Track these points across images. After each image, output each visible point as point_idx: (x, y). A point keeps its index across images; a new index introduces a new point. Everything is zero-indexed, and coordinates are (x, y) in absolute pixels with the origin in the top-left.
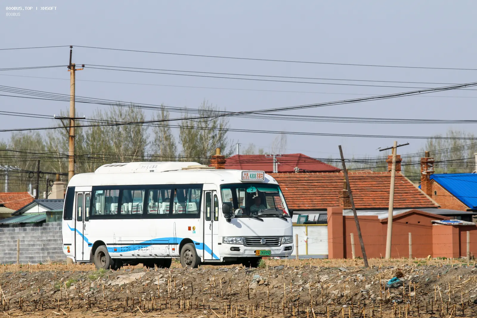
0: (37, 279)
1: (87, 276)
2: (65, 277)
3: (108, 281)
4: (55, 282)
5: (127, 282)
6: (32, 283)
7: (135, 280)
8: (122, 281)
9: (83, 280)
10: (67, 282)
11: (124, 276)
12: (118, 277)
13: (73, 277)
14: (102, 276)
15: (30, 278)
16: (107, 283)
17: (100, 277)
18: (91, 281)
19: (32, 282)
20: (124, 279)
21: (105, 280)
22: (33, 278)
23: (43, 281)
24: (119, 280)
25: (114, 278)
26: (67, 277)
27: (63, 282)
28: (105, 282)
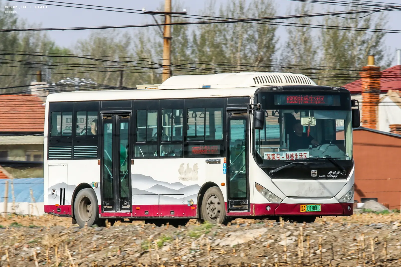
0: (117, 237)
1: (187, 233)
2: (156, 233)
3: (215, 240)
4: (142, 241)
5: (241, 241)
6: (109, 242)
7: (253, 239)
8: (234, 240)
9: (181, 238)
10: (158, 241)
11: (238, 234)
12: (229, 234)
13: (166, 233)
14: (207, 233)
15: (107, 235)
16: (213, 243)
17: (204, 235)
18: (192, 240)
19: (111, 240)
20: (237, 237)
21: (211, 238)
22: (111, 235)
23: (125, 239)
24: (230, 239)
25: (223, 236)
26: (159, 234)
27: (152, 240)
28: (211, 241)
